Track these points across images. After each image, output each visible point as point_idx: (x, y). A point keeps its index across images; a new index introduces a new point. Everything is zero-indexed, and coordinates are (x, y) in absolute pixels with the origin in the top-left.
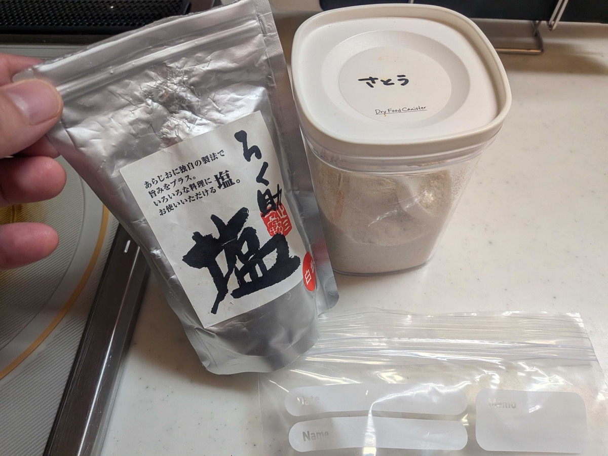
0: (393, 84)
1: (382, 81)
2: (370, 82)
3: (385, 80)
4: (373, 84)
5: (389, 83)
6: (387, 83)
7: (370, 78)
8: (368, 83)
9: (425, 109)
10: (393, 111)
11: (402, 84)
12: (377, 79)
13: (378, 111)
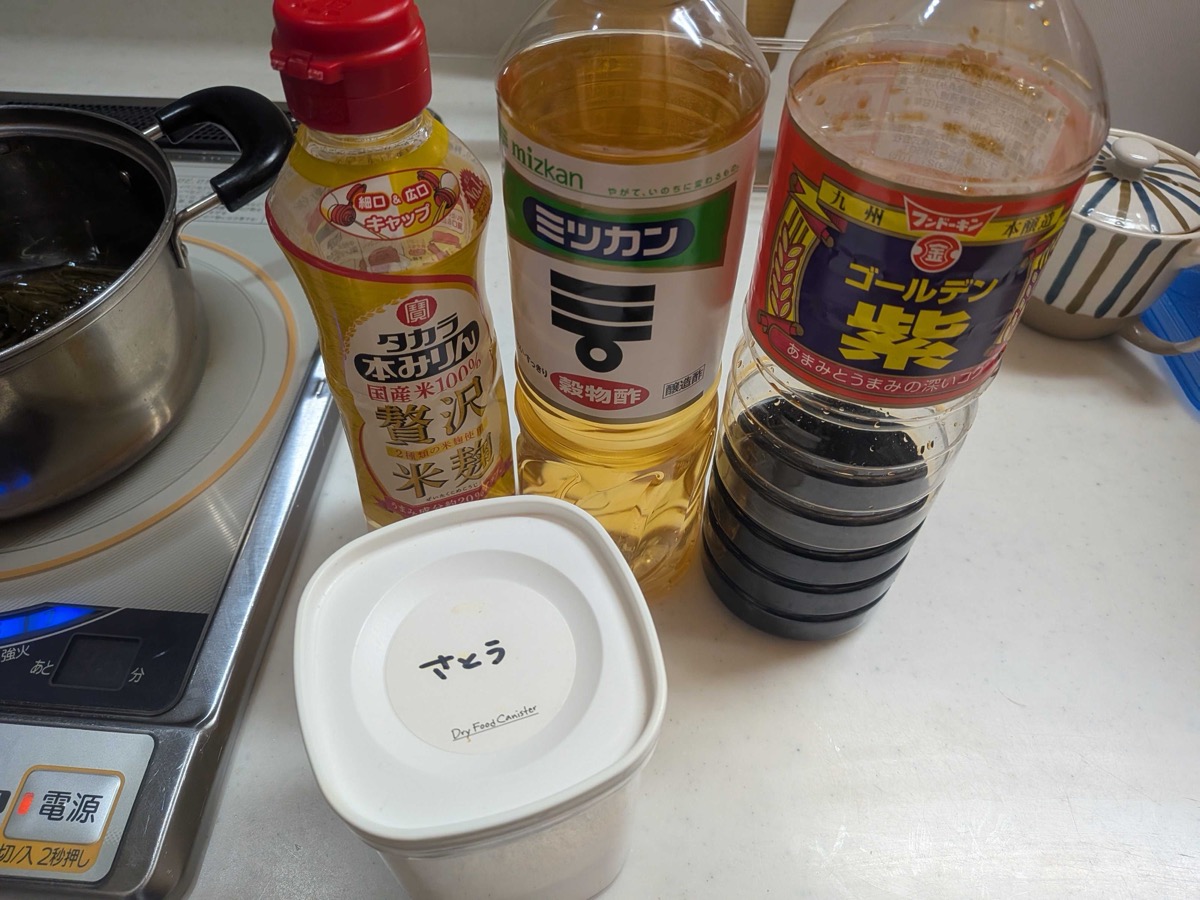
0: (479, 663)
1: (460, 660)
2: (439, 666)
3: (465, 658)
4: (444, 672)
5: (473, 662)
6: (468, 663)
7: (440, 657)
8: (437, 671)
9: (535, 712)
10: (482, 727)
11: (495, 662)
12: (451, 658)
13: (456, 733)
